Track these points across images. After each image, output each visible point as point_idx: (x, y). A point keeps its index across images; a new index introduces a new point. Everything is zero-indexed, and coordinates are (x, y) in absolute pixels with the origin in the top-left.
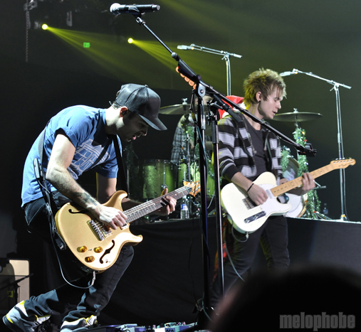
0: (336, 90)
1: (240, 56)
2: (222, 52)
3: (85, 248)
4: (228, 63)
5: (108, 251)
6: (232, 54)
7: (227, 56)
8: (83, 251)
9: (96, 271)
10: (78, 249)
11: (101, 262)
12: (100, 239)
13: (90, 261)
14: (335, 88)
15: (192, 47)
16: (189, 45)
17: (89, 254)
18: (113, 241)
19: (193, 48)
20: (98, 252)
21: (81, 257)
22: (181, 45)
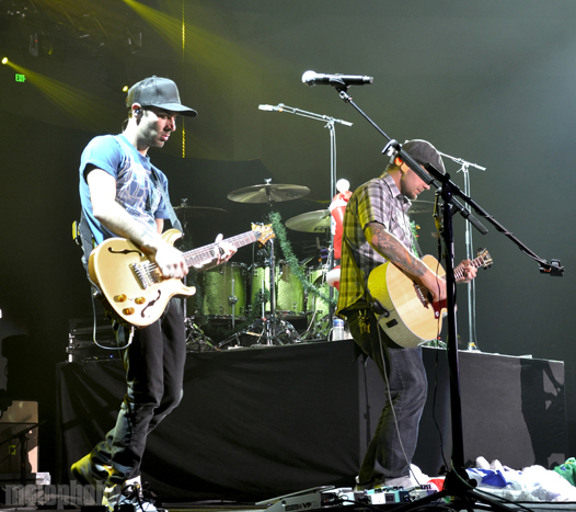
0: (466, 172)
1: (350, 124)
2: (324, 117)
3: (124, 296)
4: (332, 133)
5: (151, 304)
6: (339, 121)
7: (332, 123)
8: (122, 300)
9: (135, 327)
10: (116, 299)
11: (143, 315)
12: (143, 288)
13: (130, 314)
14: (463, 168)
15: (280, 108)
16: (276, 105)
17: (129, 304)
18: (159, 292)
19: (281, 110)
20: (140, 303)
21: (118, 308)
22: (264, 104)
